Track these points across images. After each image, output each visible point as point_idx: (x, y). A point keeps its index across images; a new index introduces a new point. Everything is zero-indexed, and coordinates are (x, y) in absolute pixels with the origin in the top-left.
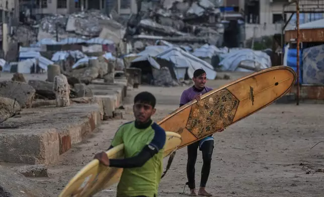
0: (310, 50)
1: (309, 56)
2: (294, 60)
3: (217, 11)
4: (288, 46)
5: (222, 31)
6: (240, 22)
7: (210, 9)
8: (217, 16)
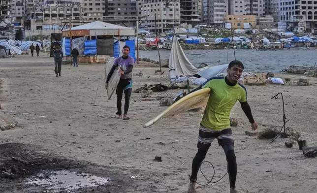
0: (76, 40)
1: (75, 42)
2: (68, 45)
3: (12, 25)
4: (65, 38)
5: (15, 33)
6: (22, 29)
7: (9, 24)
8: (12, 27)
